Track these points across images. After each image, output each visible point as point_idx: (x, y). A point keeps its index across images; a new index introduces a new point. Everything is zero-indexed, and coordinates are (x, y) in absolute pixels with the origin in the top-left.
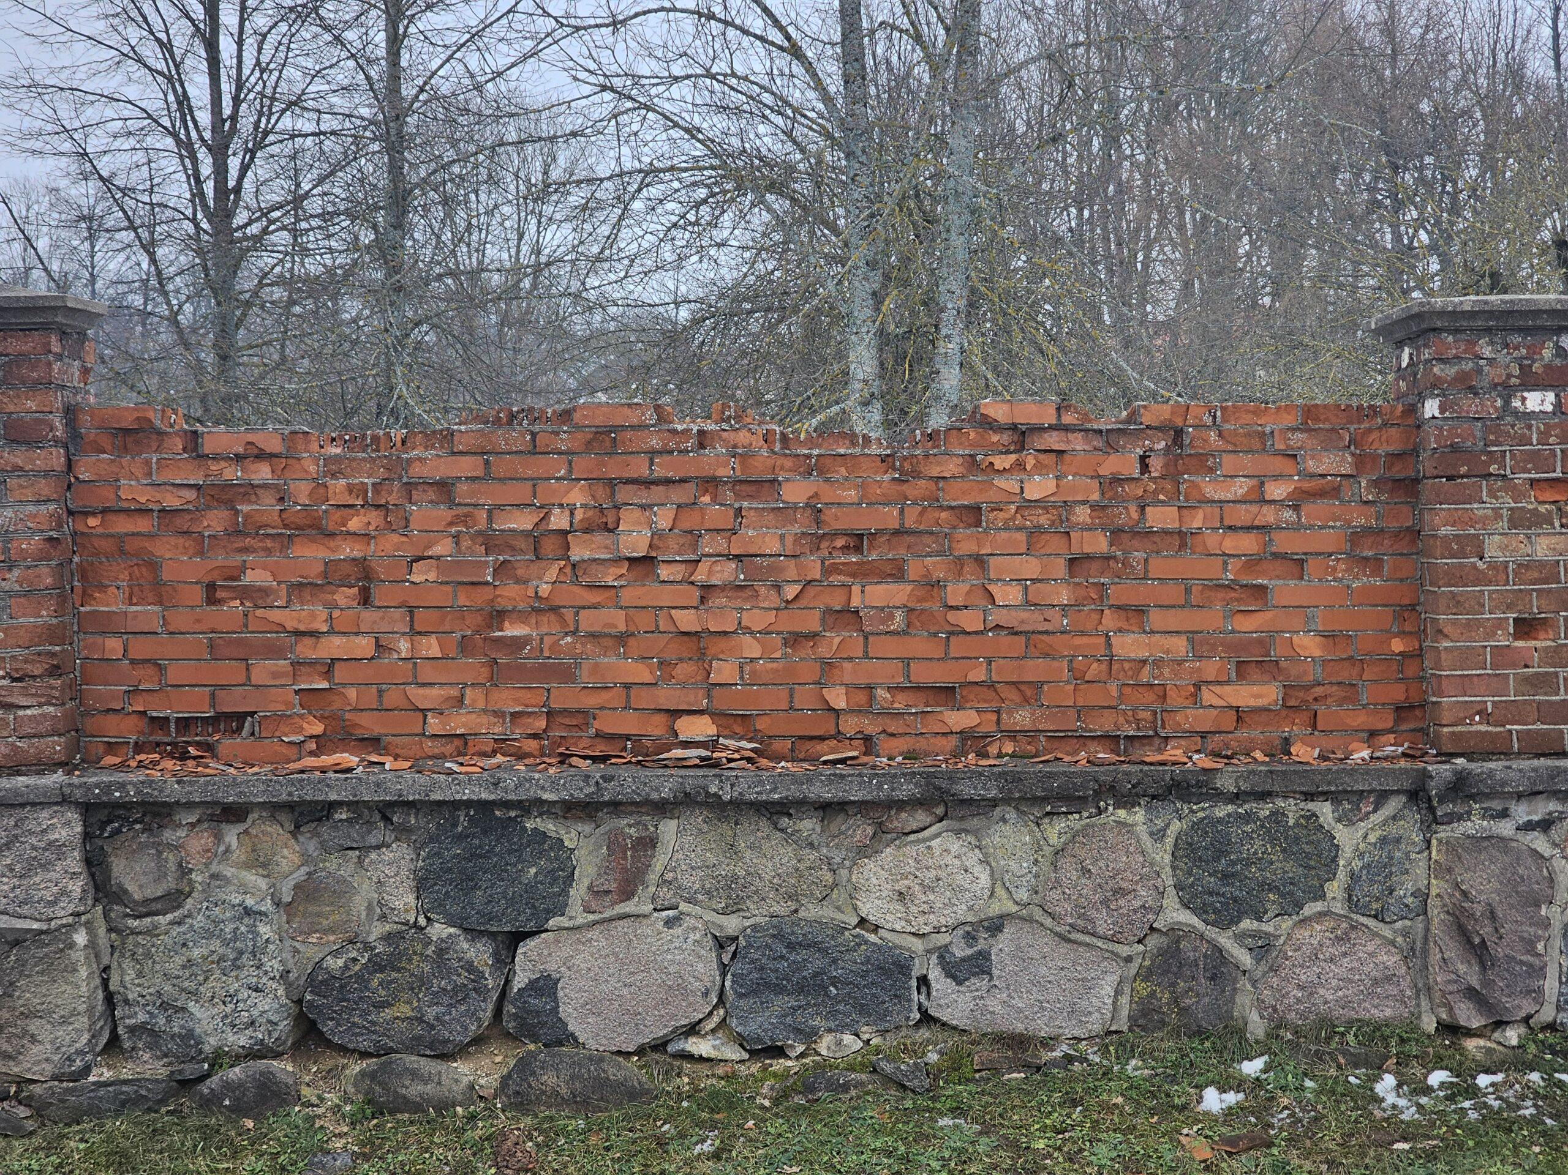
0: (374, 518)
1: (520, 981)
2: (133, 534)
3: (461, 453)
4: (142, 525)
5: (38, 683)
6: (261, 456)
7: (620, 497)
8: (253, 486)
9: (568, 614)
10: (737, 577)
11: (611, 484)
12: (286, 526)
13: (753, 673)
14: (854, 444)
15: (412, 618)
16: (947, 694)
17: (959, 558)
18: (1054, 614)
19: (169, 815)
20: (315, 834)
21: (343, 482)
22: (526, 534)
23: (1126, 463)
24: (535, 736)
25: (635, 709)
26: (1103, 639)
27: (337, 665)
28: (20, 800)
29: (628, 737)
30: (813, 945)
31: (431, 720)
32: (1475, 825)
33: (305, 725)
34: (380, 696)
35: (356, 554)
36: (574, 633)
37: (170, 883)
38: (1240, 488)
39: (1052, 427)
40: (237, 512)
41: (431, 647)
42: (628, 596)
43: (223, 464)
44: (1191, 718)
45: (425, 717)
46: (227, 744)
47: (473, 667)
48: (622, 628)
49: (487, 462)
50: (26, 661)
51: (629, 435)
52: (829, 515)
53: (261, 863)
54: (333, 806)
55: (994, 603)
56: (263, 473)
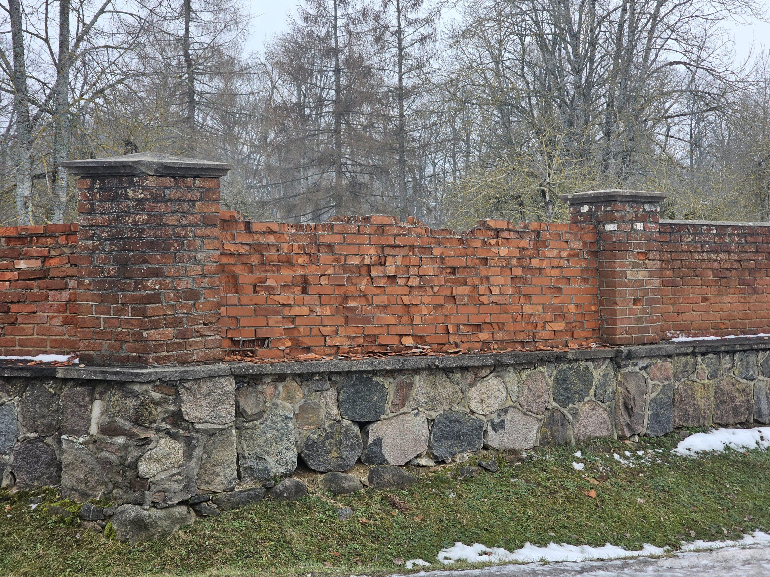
0: (306, 258)
1: (370, 441)
2: (228, 264)
3: (336, 233)
4: (231, 260)
5: (214, 326)
6: (271, 232)
7: (386, 252)
8: (268, 244)
9: (370, 297)
10: (420, 283)
11: (382, 247)
12: (279, 261)
13: (425, 320)
14: (451, 234)
15: (320, 299)
16: (478, 327)
17: (482, 277)
18: (507, 297)
19: (261, 379)
20: (307, 386)
21: (297, 244)
22: (357, 266)
23: (524, 243)
24: (359, 346)
25: (390, 334)
26: (520, 307)
27: (297, 318)
28: (216, 374)
29: (387, 345)
30: (457, 421)
31: (328, 340)
32: (630, 368)
33: (286, 343)
34: (311, 330)
35: (302, 273)
36: (371, 305)
37: (261, 408)
38: (554, 253)
39: (506, 230)
40: (263, 255)
41: (328, 311)
42: (388, 290)
43: (258, 235)
44: (544, 335)
45: (325, 338)
46: (260, 351)
47: (340, 319)
48: (386, 303)
49: (344, 237)
50: (210, 317)
51: (388, 228)
52: (446, 261)
53: (290, 398)
54: (313, 374)
55: (491, 293)
56: (272, 239)
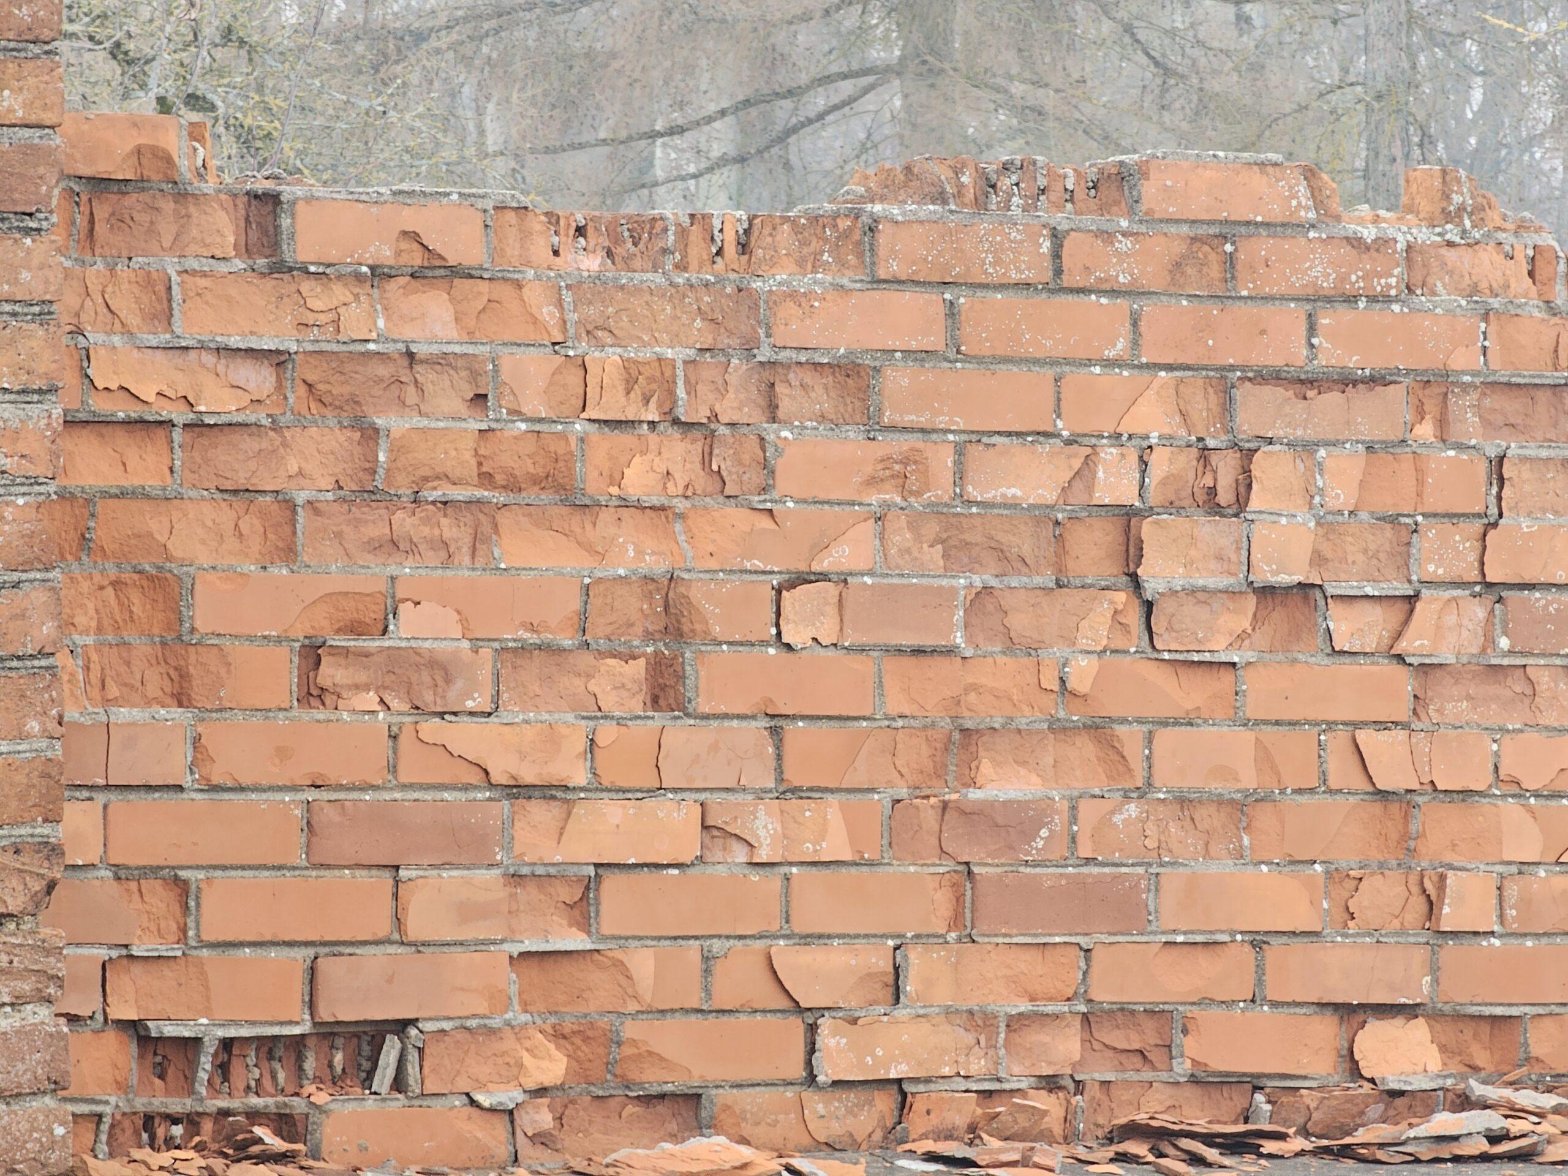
2: (122, 494)
4: (145, 468)
5: (12, 934)
6: (434, 271)
7: (1247, 421)
8: (411, 357)
9: (1130, 736)
10: (1490, 641)
11: (1224, 383)
12: (486, 479)
13: (1526, 903)
15: (779, 747)
21: (613, 354)
25: (1275, 1004)
27: (611, 884)
29: (1255, 1084)
31: (829, 1038)
33: (527, 1059)
34: (707, 972)
35: (652, 563)
36: (1142, 793)
40: (370, 434)
41: (827, 831)
43: (340, 293)
45: (813, 1028)
46: (345, 1117)
47: (917, 888)
49: (952, 309)
51: (1264, 246)
56: (434, 321)
